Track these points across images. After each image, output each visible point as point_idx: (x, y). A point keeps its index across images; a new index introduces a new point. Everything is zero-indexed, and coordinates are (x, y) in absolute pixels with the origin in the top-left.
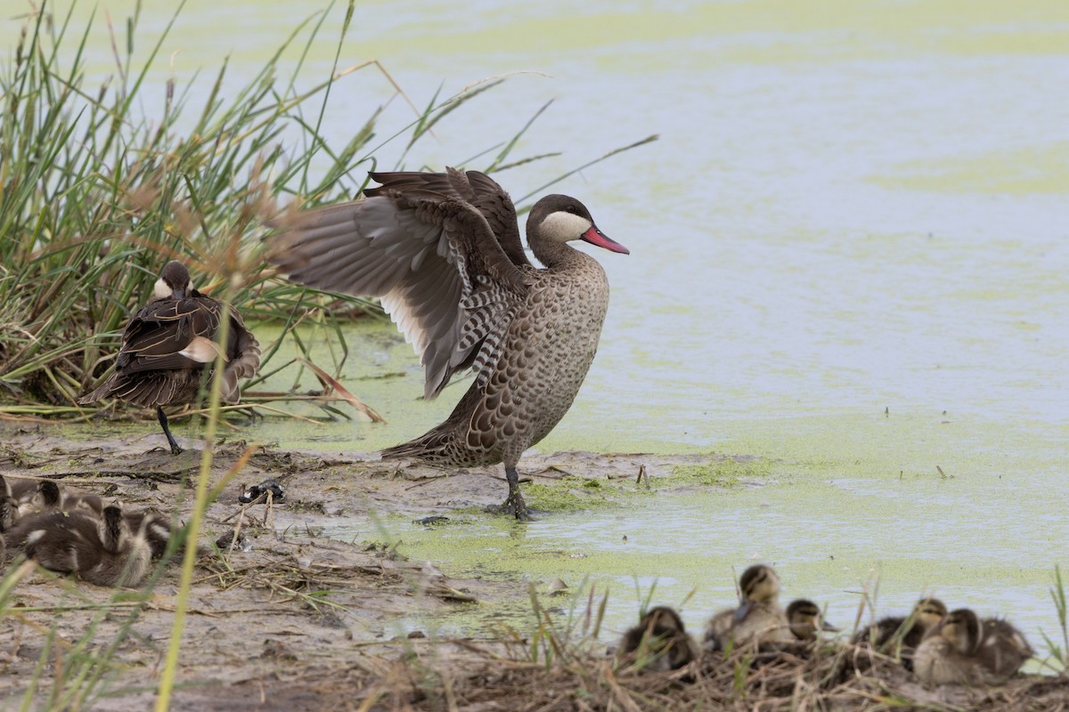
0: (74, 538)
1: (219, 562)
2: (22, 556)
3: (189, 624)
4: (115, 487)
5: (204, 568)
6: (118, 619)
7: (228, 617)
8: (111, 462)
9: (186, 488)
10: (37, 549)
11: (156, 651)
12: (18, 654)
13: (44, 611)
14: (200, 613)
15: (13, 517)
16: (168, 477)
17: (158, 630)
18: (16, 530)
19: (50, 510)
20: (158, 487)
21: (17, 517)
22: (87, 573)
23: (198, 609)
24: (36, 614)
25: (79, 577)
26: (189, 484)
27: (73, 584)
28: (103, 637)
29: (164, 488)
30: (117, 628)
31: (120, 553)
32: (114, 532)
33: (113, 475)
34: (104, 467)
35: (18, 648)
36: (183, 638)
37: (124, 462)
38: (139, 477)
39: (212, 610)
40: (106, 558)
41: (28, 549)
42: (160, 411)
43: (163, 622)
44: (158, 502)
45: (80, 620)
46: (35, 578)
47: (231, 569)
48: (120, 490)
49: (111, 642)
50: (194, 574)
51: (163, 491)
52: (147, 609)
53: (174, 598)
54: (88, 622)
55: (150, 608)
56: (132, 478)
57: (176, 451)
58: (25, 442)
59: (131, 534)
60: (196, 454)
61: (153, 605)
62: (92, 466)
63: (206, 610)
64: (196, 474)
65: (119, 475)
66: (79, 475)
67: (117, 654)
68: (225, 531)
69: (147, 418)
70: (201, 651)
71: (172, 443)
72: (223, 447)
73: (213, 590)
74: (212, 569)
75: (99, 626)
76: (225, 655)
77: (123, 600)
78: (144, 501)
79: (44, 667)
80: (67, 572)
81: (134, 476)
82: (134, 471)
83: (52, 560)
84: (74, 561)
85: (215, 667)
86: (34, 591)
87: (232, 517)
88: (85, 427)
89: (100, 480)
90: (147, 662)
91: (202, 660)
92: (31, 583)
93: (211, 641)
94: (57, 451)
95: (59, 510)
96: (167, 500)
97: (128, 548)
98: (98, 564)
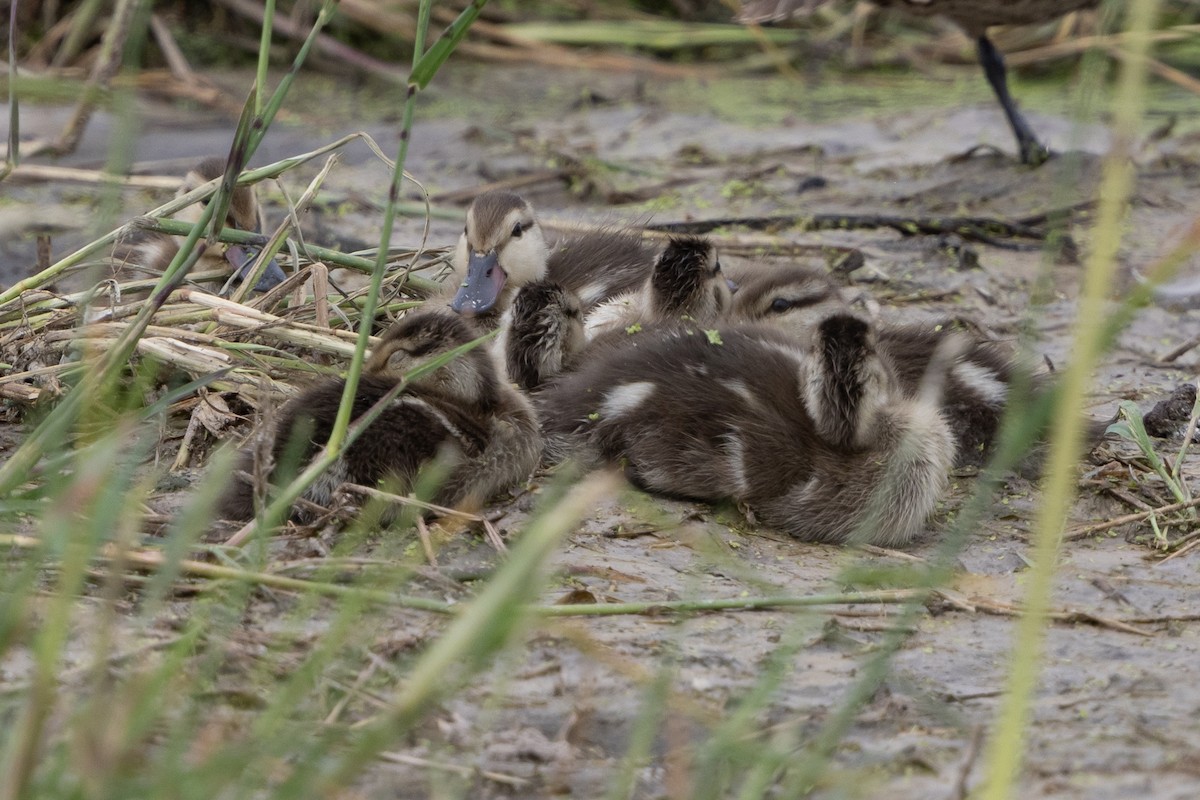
0: (735, 406)
1: (1151, 476)
2: (589, 454)
3: (1062, 652)
4: (855, 260)
5: (1107, 494)
6: (859, 637)
7: (1173, 634)
8: (849, 186)
9: (1059, 262)
10: (629, 437)
11: (962, 732)
12: (572, 737)
13: (648, 613)
14: (1093, 622)
15: (565, 347)
16: (1010, 231)
17: (972, 670)
18: (572, 382)
19: (665, 326)
20: (982, 260)
21: (577, 346)
22: (776, 505)
23: (1089, 611)
24: (626, 622)
25: (749, 516)
26: (1069, 253)
27: (732, 537)
28: (814, 691)
29: (996, 263)
30: (846, 665)
31: (864, 450)
32: (845, 391)
33: (852, 224)
34: (826, 200)
35: (573, 719)
36: (1041, 691)
37: (883, 188)
38: (926, 230)
39: (1129, 613)
40: (824, 464)
41: (604, 435)
42: (985, 46)
43: (988, 647)
44: (980, 304)
45: (750, 641)
46: (625, 518)
47: (1184, 498)
48: (871, 269)
49: (836, 704)
50: (1078, 511)
51: (994, 271)
52: (940, 609)
53: (1020, 578)
54: (772, 646)
55: (950, 608)
56: (906, 233)
57: (1033, 156)
58: (602, 128)
59: (899, 392)
60: (1087, 165)
61: (959, 600)
62: (792, 199)
63: (1111, 614)
64: (1086, 222)
65: (871, 224)
66: (756, 225)
67: (852, 739)
68: (1169, 386)
69: (953, 60)
70: (1095, 732)
71: (1022, 134)
72: (1168, 146)
73: (1132, 555)
74: (1130, 497)
75: (804, 659)
76: (1163, 742)
77: (871, 583)
78: (939, 298)
79: (646, 774)
80: (710, 502)
81: (912, 227)
82: (914, 213)
83: (672, 466)
84: (735, 470)
85: (1132, 779)
86: (621, 557)
87: (1190, 347)
88: (776, 87)
89: (816, 238)
90: (939, 761)
91: (1097, 756)
92: (612, 535)
93: (1125, 703)
94: (694, 155)
95: (692, 325)
96: (1004, 298)
97: (888, 432)
98: (806, 480)
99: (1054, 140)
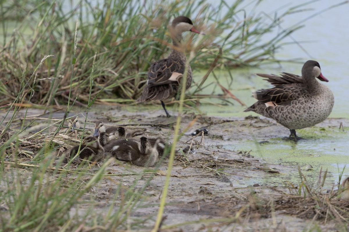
0: (130, 149)
1: (184, 158)
2: (111, 155)
3: (172, 180)
4: (145, 130)
5: (178, 160)
6: (146, 178)
7: (187, 178)
8: (145, 120)
9: (172, 130)
10: (116, 153)
11: (159, 191)
12: (109, 191)
13: (119, 175)
14: (176, 177)
15: (107, 140)
16: (166, 126)
17: (160, 183)
18: (108, 145)
19: (121, 138)
20: (162, 130)
22: (135, 161)
23: (176, 175)
24: (116, 176)
25: (132, 163)
26: (173, 129)
27: (129, 165)
28: (140, 185)
29: (164, 130)
30: (144, 182)
31: (146, 154)
32: (144, 147)
33: (145, 125)
34: (141, 122)
35: (109, 189)
36: (169, 185)
37: (149, 120)
38: (155, 126)
39: (181, 175)
40: (141, 156)
41: (113, 152)
42: (162, 102)
43: (163, 180)
44: (162, 135)
45: (132, 179)
46: (116, 163)
47: (188, 160)
48: (148, 131)
49: (143, 187)
50: (174, 162)
51: (164, 131)
52: (156, 175)
53: (167, 171)
54: (135, 180)
55: (158, 175)
56: (152, 126)
57: (168, 116)
58: (113, 113)
59: (151, 147)
60: (175, 117)
61: (159, 174)
62: (137, 122)
63: (179, 175)
64: (175, 125)
65: (147, 125)
66: (133, 125)
67: (145, 192)
68: (186, 146)
69: (158, 104)
70: (177, 191)
71: (167, 114)
72: (186, 115)
73: (181, 168)
74: (181, 160)
75: (139, 181)
76: (185, 192)
77: (147, 171)
78: (156, 135)
79: (118, 196)
80: (127, 161)
81: (153, 125)
82: (153, 124)
83: (122, 156)
84: (130, 157)
85: (181, 197)
86: (115, 168)
87: (189, 141)
88: (135, 107)
89: (140, 127)
90: (156, 195)
91: (177, 194)
92: (114, 165)
93: (180, 187)
94: (124, 116)
95: (124, 138)
96: (165, 135)
97: (149, 152)
98: (139, 158)
99: (171, 114)
